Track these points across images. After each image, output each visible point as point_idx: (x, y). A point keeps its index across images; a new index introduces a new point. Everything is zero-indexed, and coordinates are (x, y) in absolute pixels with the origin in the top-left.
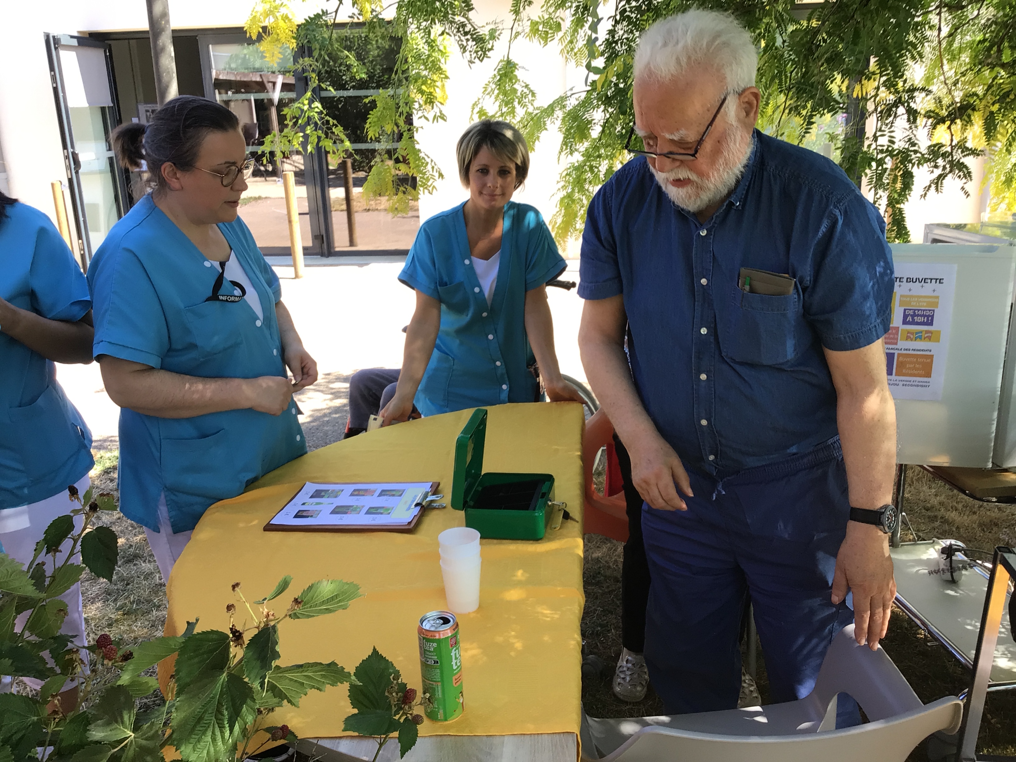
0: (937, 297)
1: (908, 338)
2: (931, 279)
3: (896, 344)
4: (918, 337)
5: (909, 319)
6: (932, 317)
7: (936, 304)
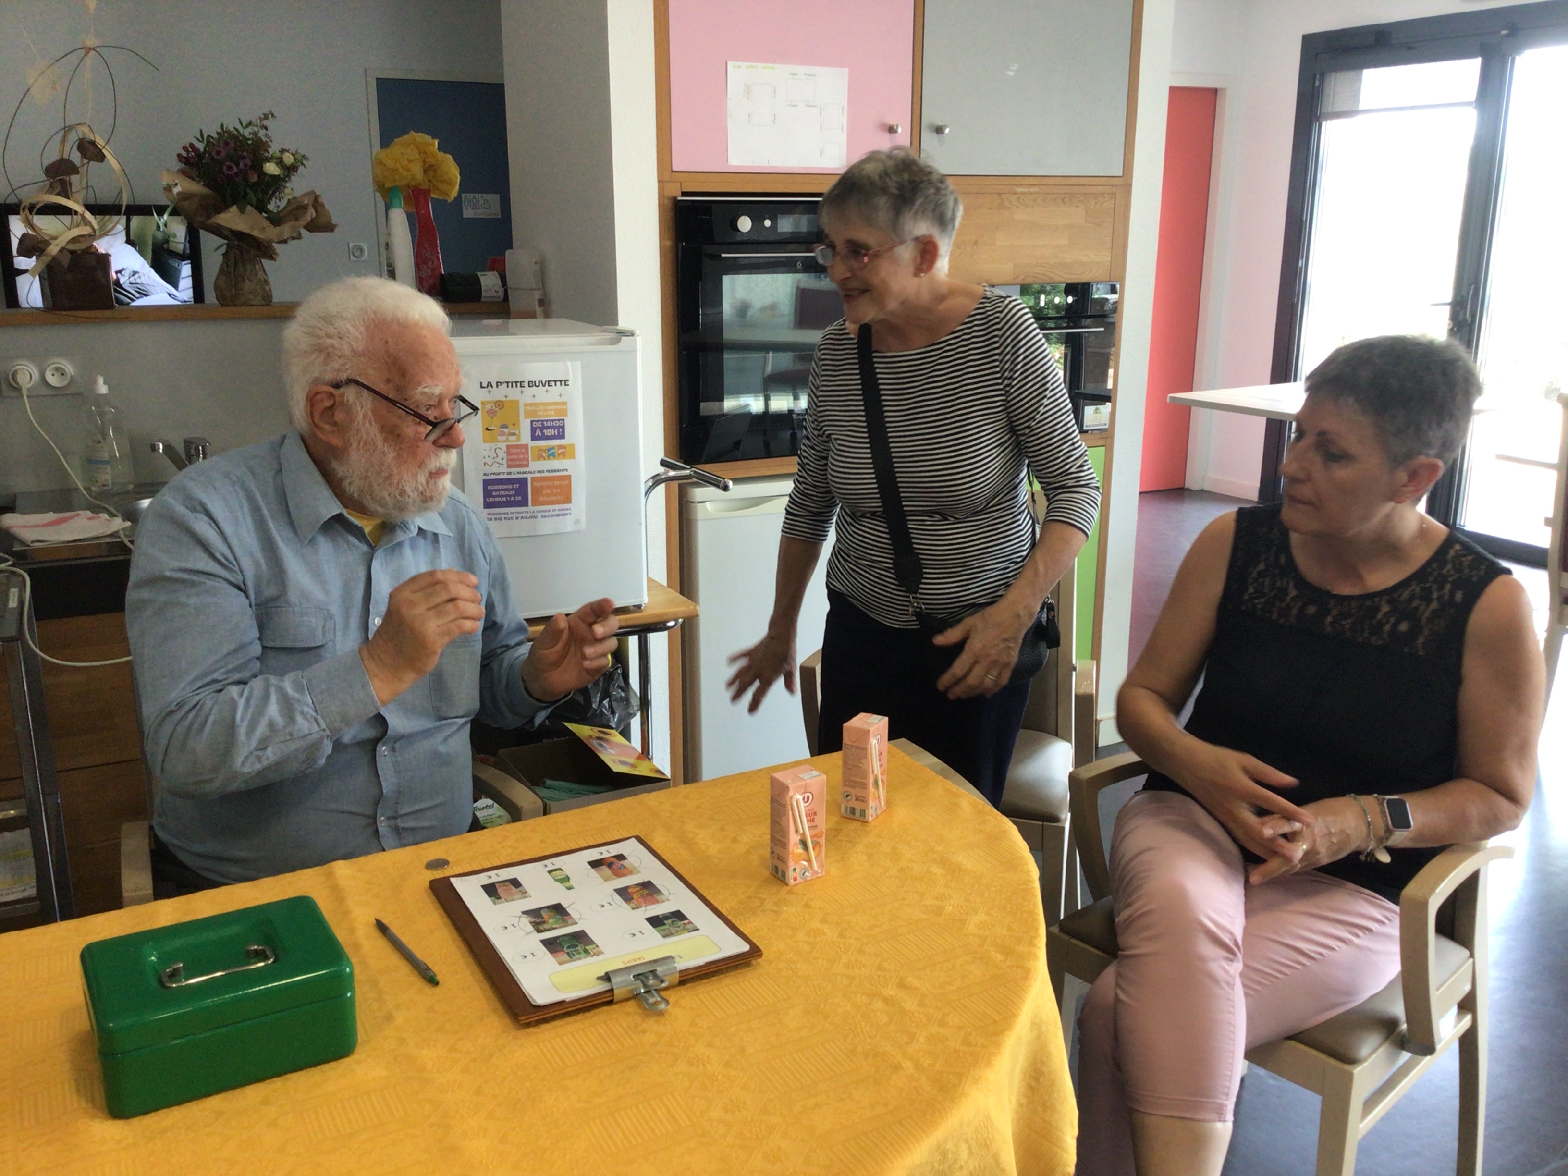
0: (565, 403)
1: (540, 457)
2: (555, 381)
3: (527, 466)
4: (551, 454)
5: (538, 432)
6: (563, 427)
7: (564, 412)
